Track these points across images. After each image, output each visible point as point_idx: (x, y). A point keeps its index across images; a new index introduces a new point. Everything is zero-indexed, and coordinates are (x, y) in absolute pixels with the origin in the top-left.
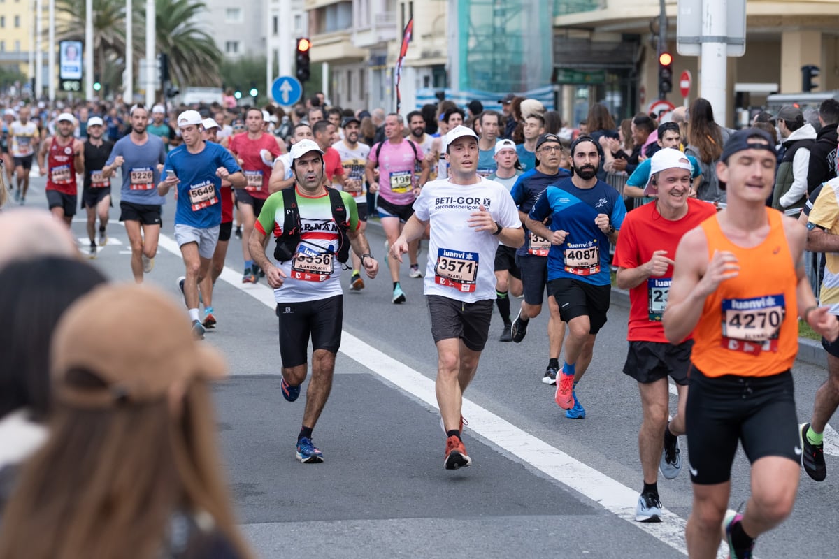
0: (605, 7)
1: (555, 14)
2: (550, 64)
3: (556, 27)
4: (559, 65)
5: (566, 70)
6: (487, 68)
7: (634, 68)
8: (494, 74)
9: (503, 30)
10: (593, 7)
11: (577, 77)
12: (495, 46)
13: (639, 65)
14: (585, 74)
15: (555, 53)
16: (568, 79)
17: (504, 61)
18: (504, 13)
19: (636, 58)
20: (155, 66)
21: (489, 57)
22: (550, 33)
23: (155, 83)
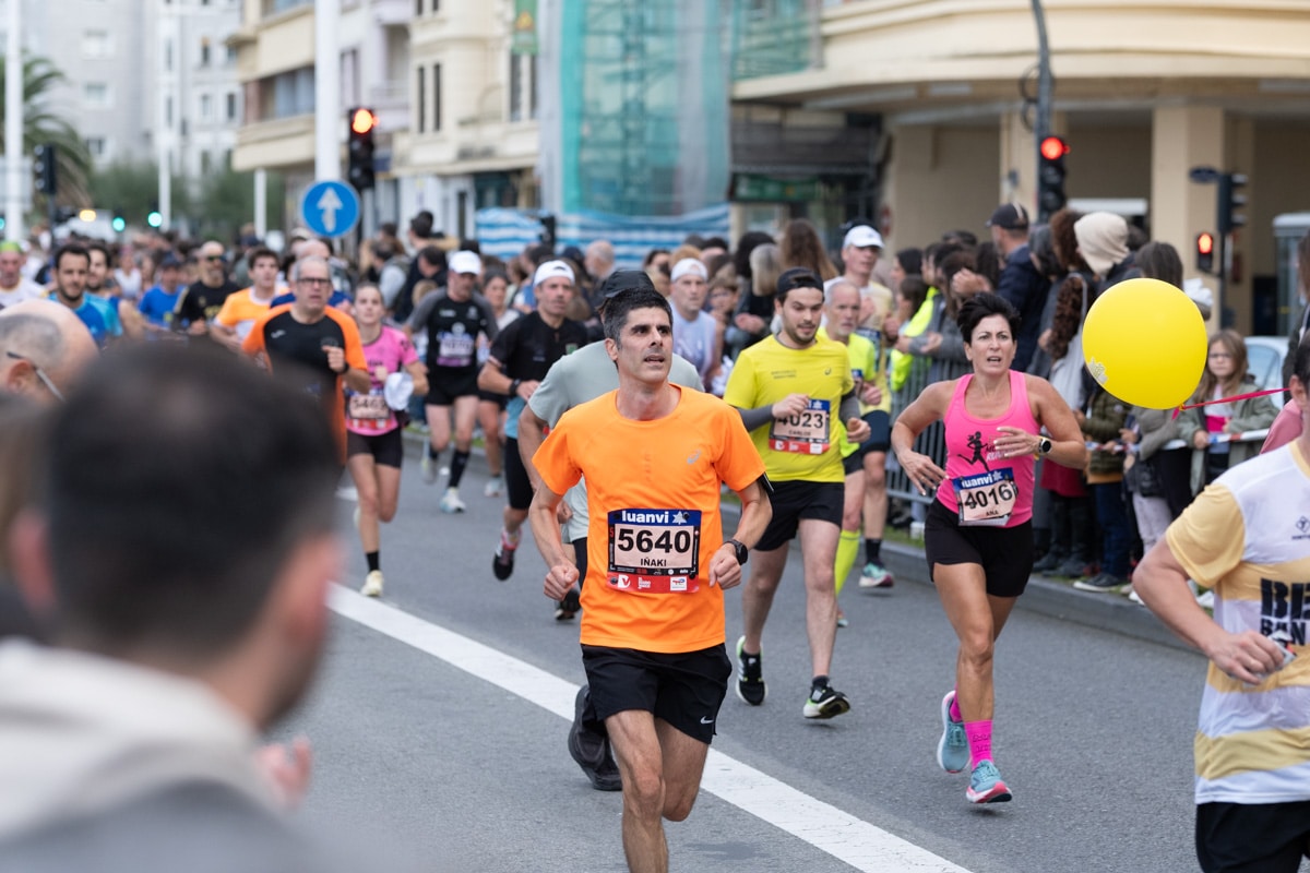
0: (821, 65)
1: (734, 79)
2: (724, 165)
3: (737, 103)
4: (741, 168)
5: (753, 177)
6: (612, 173)
7: (871, 173)
8: (627, 184)
9: (641, 106)
10: (799, 65)
11: (772, 190)
12: (627, 134)
13: (880, 168)
14: (784, 184)
15: (735, 147)
16: (755, 193)
17: (642, 162)
18: (641, 75)
19: (876, 155)
20: (22, 171)
21: (615, 155)
22: (724, 109)
23: (22, 200)
